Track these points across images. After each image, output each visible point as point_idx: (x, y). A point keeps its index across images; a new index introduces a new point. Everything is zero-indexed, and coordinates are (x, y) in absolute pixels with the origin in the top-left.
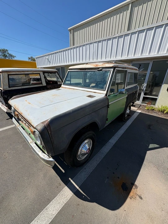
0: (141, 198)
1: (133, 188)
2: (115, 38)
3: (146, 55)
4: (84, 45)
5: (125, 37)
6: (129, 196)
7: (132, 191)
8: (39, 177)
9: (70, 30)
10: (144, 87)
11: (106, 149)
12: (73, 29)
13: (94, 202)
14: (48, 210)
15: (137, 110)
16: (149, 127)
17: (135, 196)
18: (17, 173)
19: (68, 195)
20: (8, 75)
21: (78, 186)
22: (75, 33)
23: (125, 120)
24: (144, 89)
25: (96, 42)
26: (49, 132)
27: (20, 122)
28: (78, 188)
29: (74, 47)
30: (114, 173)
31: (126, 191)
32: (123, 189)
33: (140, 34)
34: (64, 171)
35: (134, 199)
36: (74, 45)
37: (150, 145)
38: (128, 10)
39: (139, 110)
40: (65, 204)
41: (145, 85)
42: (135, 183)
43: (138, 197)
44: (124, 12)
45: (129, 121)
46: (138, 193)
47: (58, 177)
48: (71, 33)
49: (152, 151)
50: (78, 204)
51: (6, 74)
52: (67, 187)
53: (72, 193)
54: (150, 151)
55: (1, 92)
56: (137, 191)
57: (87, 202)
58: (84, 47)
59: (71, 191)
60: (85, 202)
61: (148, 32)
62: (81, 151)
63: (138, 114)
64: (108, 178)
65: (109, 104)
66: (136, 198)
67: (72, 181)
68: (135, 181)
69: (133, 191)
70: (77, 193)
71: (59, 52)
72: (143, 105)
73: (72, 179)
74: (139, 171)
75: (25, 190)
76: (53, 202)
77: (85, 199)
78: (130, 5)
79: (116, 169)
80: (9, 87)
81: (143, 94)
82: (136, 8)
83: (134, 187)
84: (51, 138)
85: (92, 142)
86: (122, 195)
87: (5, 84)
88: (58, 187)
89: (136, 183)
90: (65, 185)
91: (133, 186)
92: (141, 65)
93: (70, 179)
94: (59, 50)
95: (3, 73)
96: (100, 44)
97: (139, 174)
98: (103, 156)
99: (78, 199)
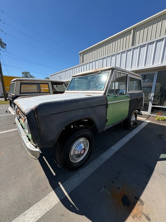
0: (149, 219)
1: (137, 203)
2: (119, 54)
3: (149, 66)
4: (90, 63)
5: (128, 52)
6: (132, 214)
7: (136, 208)
8: (27, 177)
9: (80, 54)
10: (152, 97)
11: (107, 155)
12: (83, 53)
13: (83, 215)
14: (26, 216)
15: (146, 120)
16: (160, 136)
17: (140, 215)
18: (6, 171)
19: (53, 202)
20: (21, 83)
21: (67, 193)
22: (85, 55)
23: (130, 129)
24: (151, 99)
25: (101, 59)
26: (36, 116)
27: (20, 119)
28: (66, 194)
29: (83, 64)
30: (113, 182)
31: (128, 206)
32: (123, 203)
33: (141, 49)
34: (54, 174)
35: (138, 218)
36: (83, 62)
37: (162, 154)
38: (130, 34)
39: (148, 120)
40: (48, 212)
41: (152, 94)
42: (140, 197)
43: (144, 218)
44: (127, 36)
45: (136, 129)
46: (144, 212)
47: (47, 179)
48: (81, 56)
49: (164, 161)
50: (63, 214)
51: (19, 83)
52: (55, 192)
53: (58, 199)
54: (161, 161)
55: (13, 97)
56: (142, 208)
57: (74, 213)
58: (91, 64)
59: (58, 196)
60: (72, 213)
61: (149, 46)
62: (75, 150)
63: (146, 124)
64: (105, 187)
65: (107, 103)
66: (141, 217)
67: (61, 186)
68: (140, 195)
69: (138, 207)
70: (64, 201)
71: (69, 69)
72: (152, 116)
73: (62, 184)
74: (147, 183)
75: (8, 189)
76: (34, 207)
77: (72, 209)
78: (132, 31)
79: (117, 178)
80: (20, 93)
81: (152, 104)
82: (137, 32)
83: (139, 202)
84: (37, 123)
85: (89, 143)
86: (122, 211)
87: (17, 90)
88: (43, 191)
89: (142, 197)
90: (53, 190)
91: (137, 202)
92: (145, 76)
93: (59, 183)
94: (69, 68)
95: (17, 81)
96: (105, 60)
97: (147, 187)
98: (102, 163)
99: (65, 207)
